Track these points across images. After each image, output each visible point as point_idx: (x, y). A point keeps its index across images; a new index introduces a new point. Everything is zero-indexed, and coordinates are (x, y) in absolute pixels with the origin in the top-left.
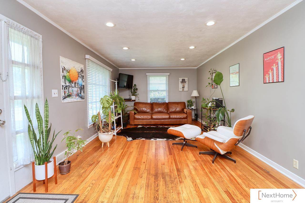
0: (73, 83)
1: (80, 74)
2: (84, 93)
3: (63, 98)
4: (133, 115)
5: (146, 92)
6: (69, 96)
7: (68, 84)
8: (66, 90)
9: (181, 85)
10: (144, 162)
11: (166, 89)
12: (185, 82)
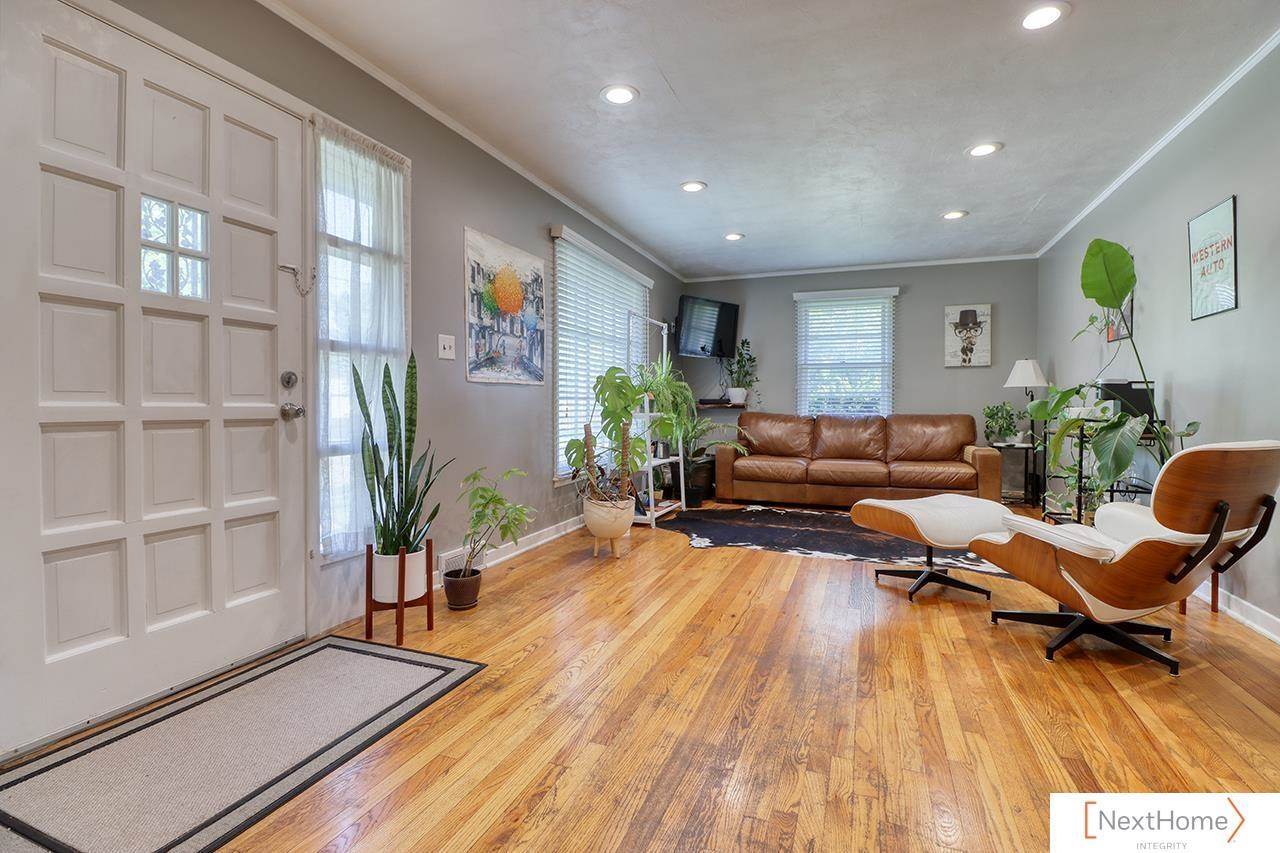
0: (504, 320)
1: (530, 290)
2: (542, 358)
3: (471, 366)
4: (731, 458)
5: (793, 371)
6: (491, 361)
7: (487, 322)
8: (483, 341)
9: (953, 342)
10: (733, 616)
11: (883, 358)
12: (978, 324)
